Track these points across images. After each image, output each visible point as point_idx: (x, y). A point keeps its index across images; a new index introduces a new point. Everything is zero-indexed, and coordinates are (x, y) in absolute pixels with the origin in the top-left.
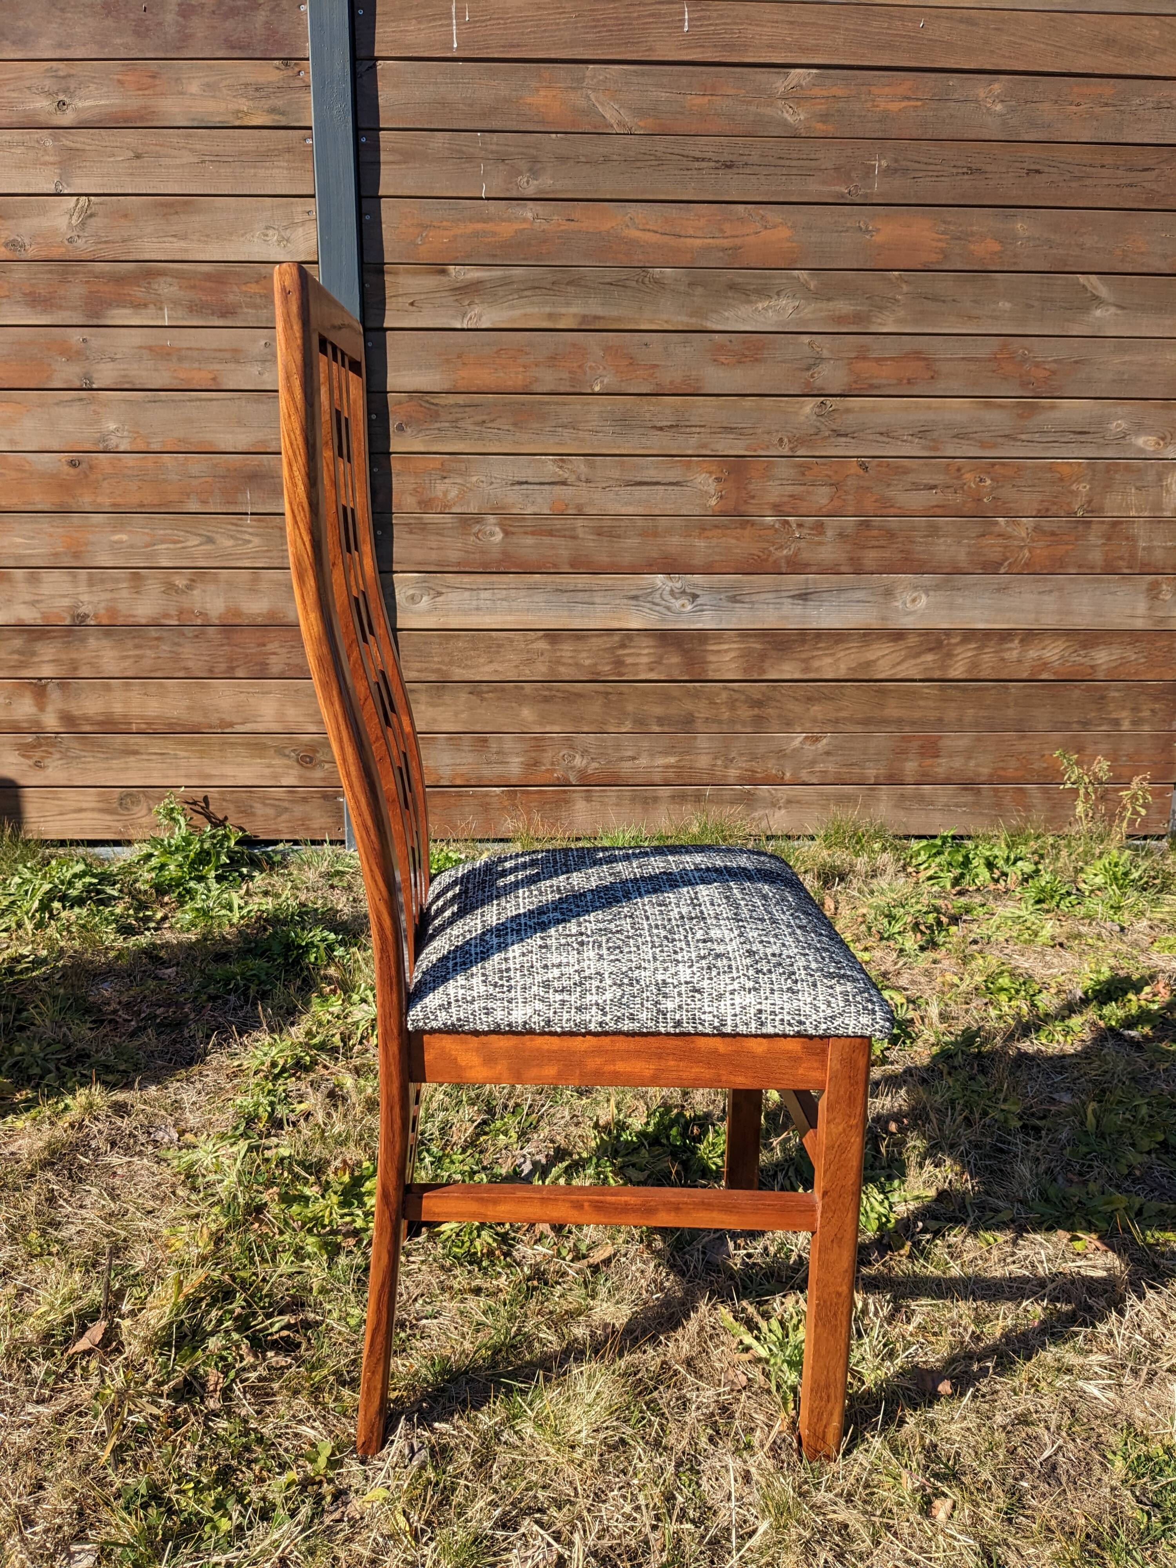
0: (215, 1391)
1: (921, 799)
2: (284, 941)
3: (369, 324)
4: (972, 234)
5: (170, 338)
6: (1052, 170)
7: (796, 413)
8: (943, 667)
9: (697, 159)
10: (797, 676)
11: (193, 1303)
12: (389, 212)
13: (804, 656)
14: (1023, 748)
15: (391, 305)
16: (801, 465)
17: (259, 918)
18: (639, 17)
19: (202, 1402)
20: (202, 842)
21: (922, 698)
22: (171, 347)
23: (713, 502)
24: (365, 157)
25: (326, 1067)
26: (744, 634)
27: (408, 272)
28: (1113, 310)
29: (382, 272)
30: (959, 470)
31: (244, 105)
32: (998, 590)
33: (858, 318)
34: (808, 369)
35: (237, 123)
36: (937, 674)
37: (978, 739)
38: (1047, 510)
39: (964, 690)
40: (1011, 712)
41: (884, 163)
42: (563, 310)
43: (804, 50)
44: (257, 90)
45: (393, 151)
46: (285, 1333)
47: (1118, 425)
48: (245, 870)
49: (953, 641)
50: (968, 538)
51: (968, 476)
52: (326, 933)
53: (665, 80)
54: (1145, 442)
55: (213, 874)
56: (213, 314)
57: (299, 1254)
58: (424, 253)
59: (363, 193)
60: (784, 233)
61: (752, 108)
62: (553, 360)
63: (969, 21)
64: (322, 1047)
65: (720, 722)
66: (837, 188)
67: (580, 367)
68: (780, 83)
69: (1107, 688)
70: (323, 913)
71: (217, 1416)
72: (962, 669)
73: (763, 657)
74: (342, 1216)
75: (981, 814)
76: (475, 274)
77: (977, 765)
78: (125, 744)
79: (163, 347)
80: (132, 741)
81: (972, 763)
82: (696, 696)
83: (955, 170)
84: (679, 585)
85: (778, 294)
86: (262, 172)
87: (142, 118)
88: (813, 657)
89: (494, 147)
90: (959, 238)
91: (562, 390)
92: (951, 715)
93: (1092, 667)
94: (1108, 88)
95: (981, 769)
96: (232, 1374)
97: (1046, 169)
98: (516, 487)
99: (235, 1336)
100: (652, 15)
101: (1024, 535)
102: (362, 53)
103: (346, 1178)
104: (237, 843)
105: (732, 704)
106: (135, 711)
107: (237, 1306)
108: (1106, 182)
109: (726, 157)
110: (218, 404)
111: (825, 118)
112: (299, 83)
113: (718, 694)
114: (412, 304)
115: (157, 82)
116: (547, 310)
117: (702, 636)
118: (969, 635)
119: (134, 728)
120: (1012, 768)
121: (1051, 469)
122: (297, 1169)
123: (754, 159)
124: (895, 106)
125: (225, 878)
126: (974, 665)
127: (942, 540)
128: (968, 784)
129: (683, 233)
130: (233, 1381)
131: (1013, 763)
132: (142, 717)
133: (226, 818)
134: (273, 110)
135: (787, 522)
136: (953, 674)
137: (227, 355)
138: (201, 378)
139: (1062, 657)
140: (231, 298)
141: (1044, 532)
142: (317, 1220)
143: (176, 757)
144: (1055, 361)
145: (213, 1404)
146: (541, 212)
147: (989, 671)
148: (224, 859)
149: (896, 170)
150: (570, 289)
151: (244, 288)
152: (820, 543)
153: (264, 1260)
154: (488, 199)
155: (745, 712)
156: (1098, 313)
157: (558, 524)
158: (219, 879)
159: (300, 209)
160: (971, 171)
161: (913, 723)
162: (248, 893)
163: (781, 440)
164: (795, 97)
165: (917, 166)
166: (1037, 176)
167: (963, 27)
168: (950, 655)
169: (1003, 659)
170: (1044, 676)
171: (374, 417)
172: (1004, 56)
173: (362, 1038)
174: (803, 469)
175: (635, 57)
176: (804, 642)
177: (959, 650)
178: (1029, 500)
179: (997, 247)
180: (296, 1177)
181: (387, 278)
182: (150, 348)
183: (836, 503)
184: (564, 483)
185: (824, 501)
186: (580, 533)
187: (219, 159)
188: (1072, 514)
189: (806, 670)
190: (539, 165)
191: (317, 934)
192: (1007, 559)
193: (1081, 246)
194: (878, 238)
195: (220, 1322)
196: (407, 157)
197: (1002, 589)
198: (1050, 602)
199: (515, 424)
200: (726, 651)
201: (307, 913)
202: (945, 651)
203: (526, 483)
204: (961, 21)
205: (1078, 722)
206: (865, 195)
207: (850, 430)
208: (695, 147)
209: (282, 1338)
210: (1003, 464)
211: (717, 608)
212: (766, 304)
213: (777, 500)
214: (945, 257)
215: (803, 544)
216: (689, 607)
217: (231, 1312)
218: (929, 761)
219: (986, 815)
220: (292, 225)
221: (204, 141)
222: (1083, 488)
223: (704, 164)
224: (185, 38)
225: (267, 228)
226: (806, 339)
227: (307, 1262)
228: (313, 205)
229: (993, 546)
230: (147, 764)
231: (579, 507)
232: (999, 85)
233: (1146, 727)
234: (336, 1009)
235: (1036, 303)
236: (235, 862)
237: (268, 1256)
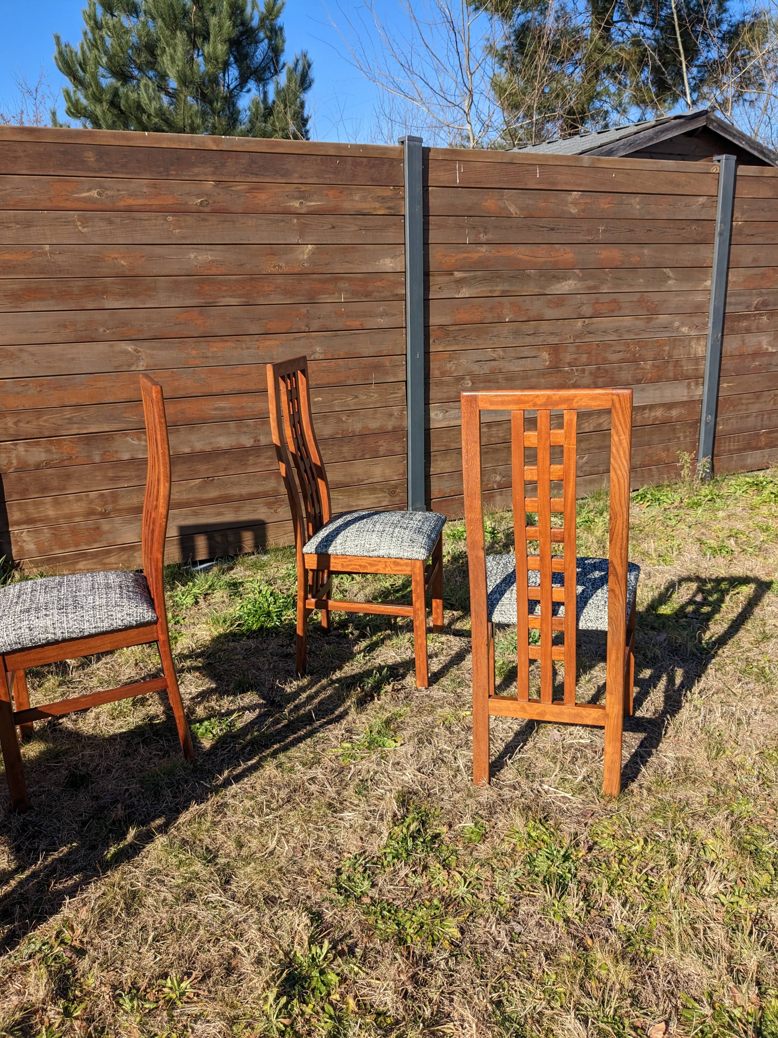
4: (631, 254)
7: (576, 326)
9: (541, 227)
15: (433, 290)
23: (548, 363)
27: (436, 274)
28: (674, 281)
29: (429, 275)
30: (628, 344)
32: (643, 390)
33: (595, 287)
34: (579, 308)
38: (656, 357)
41: (603, 228)
42: (495, 288)
43: (577, 186)
47: (677, 324)
50: (632, 370)
51: (631, 346)
53: (531, 196)
54: (685, 330)
56: (362, 296)
58: (445, 267)
60: (571, 255)
61: (560, 207)
62: (491, 309)
66: (588, 237)
67: (501, 311)
68: (569, 197)
76: (463, 275)
79: (340, 311)
83: (625, 231)
85: (569, 279)
89: (471, 223)
90: (627, 256)
91: (494, 321)
94: (670, 199)
97: (653, 230)
98: (477, 363)
101: (649, 368)
108: (671, 234)
109: (552, 226)
111: (583, 211)
114: (439, 289)
116: (489, 289)
121: (657, 342)
123: (561, 226)
124: (606, 206)
127: (623, 372)
129: (537, 256)
135: (573, 369)
137: (367, 314)
141: (655, 367)
144: (657, 301)
146: (488, 249)
147: (639, 423)
149: (606, 230)
150: (498, 280)
151: (375, 284)
152: (584, 377)
154: (469, 244)
156: (670, 282)
157: (492, 377)
160: (630, 231)
164: (574, 203)
165: (613, 229)
166: (651, 232)
172: (639, 187)
174: (578, 347)
175: (521, 187)
178: (650, 354)
179: (639, 259)
181: (431, 278)
183: (589, 360)
184: (495, 360)
185: (585, 360)
188: (664, 359)
190: (487, 230)
192: (644, 378)
193: (664, 258)
194: (602, 256)
198: (658, 393)
199: (477, 336)
203: (481, 361)
206: (597, 240)
207: (593, 331)
208: (541, 222)
210: (642, 341)
212: (565, 283)
213: (569, 361)
214: (622, 263)
215: (578, 378)
222: (667, 348)
223: (544, 229)
226: (578, 296)
229: (639, 373)
232: (638, 198)
235: (651, 279)
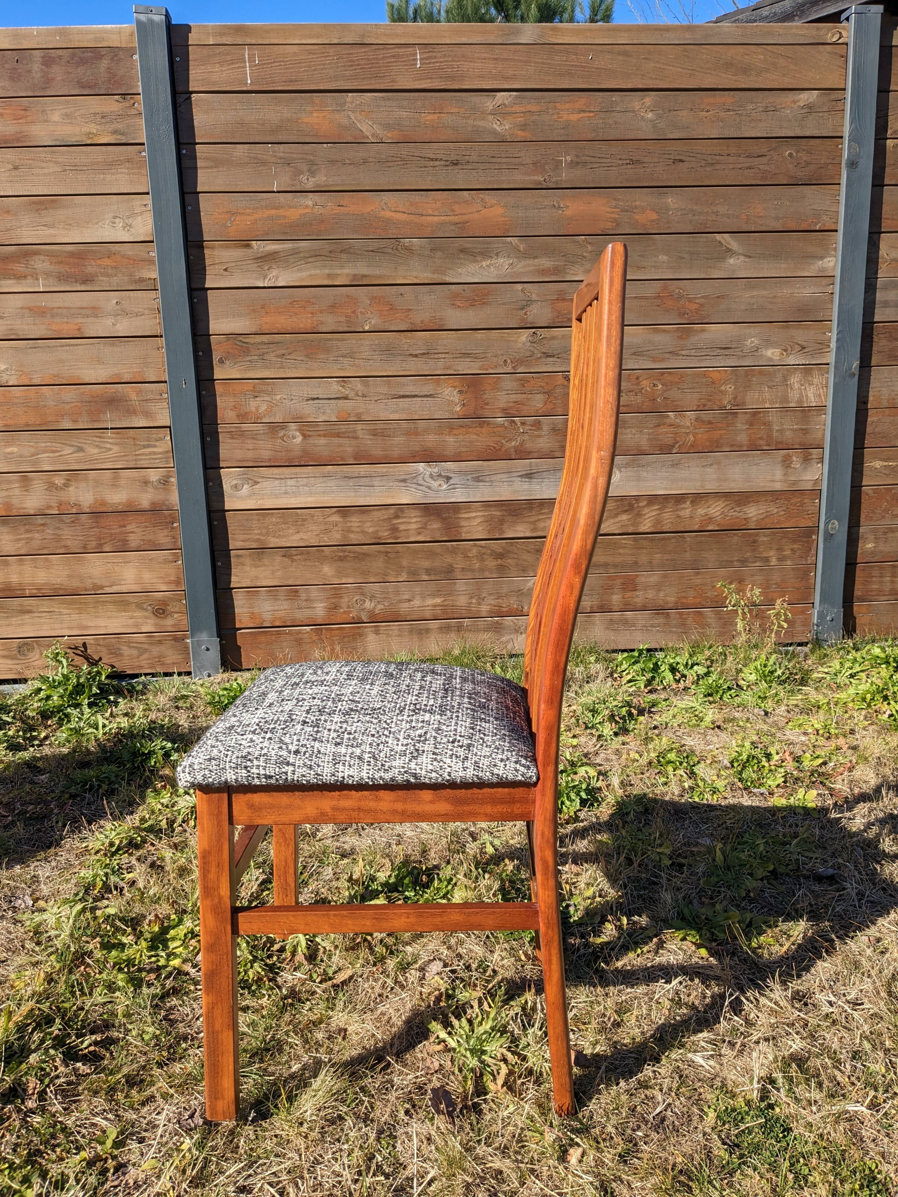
0: (33, 1094)
1: (625, 622)
2: (131, 750)
3: (194, 286)
4: (636, 207)
5: (44, 301)
6: (692, 159)
7: (516, 341)
8: (635, 524)
9: (432, 160)
10: (528, 534)
11: (21, 1028)
12: (206, 204)
13: (532, 519)
14: (698, 581)
15: (210, 271)
16: (521, 380)
17: (117, 734)
18: (383, 58)
19: (23, 1102)
20: (78, 677)
21: (621, 548)
22: (45, 307)
23: (458, 409)
24: (186, 163)
25: (153, 845)
26: (487, 504)
27: (221, 246)
28: (742, 258)
29: (202, 247)
30: (637, 378)
31: (93, 128)
32: (673, 466)
33: (556, 270)
34: (522, 309)
35: (89, 142)
36: (631, 529)
37: (665, 576)
38: (704, 405)
39: (652, 540)
40: (688, 555)
41: (569, 158)
42: (339, 272)
43: (506, 79)
44: (103, 117)
45: (206, 159)
46: (92, 1048)
47: (753, 342)
48: (112, 698)
49: (641, 504)
50: (647, 428)
51: (645, 383)
52: (165, 743)
53: (405, 103)
54: (772, 353)
55: (86, 701)
56: (76, 282)
57: (111, 987)
58: (232, 233)
59: (185, 190)
60: (499, 210)
61: (470, 122)
62: (333, 308)
63: (625, 54)
64: (150, 830)
65: (473, 571)
66: (536, 178)
67: (353, 312)
68: (490, 103)
69: (757, 535)
70: (168, 728)
71: (34, 1113)
72: (649, 525)
73: (502, 521)
74: (150, 957)
75: (671, 632)
76: (272, 247)
77: (666, 596)
78: (21, 605)
79: (39, 307)
80: (26, 603)
81: (662, 594)
82: (453, 552)
83: (620, 162)
84: (436, 470)
85: (497, 255)
86: (108, 177)
87: (18, 140)
88: (539, 520)
89: (282, 155)
90: (627, 211)
91: (341, 330)
92: (643, 559)
93: (745, 519)
94: (728, 98)
95: (669, 599)
96: (47, 1081)
97: (687, 159)
98: (311, 402)
99: (52, 1052)
100: (394, 56)
101: (688, 424)
102: (179, 89)
103: (156, 929)
104: (107, 677)
105: (481, 557)
106: (27, 580)
107: (55, 1029)
108: (731, 166)
109: (453, 157)
110: (81, 348)
111: (524, 127)
112: (134, 112)
113: (470, 550)
114: (226, 270)
115: (28, 113)
116: (327, 271)
117: (455, 507)
118: (653, 499)
119: (27, 593)
120: (691, 597)
121: (705, 375)
122: (119, 923)
123: (474, 158)
124: (574, 117)
125: (96, 705)
126: (658, 521)
127: (628, 430)
128: (660, 610)
129: (424, 213)
130: (48, 1086)
131: (692, 593)
132: (33, 584)
133: (100, 659)
134: (115, 132)
135: (514, 421)
136: (643, 528)
137: (88, 312)
138: (68, 329)
139: (723, 513)
140: (89, 270)
141: (703, 422)
142: (130, 962)
143: (60, 614)
144: (702, 297)
145: (31, 1104)
146: (318, 201)
147: (669, 525)
148: (95, 690)
149: (577, 163)
150: (344, 256)
151: (99, 262)
152: (539, 436)
153: (83, 994)
154: (278, 192)
155: (491, 563)
156: (732, 261)
157: (343, 428)
158: (90, 705)
159: (138, 203)
160: (633, 162)
161: (615, 566)
162: (112, 715)
163: (505, 361)
164: (500, 112)
165: (593, 160)
166: (681, 164)
167: (621, 58)
168: (639, 515)
169: (679, 517)
170: (710, 528)
171: (201, 353)
172: (651, 78)
173: (183, 822)
174: (523, 382)
175: (382, 87)
176: (531, 509)
177: (646, 510)
178: (691, 399)
179: (654, 216)
180: (117, 929)
181: (206, 251)
182: (30, 309)
183: (549, 406)
184: (346, 398)
185: (540, 405)
186: (360, 434)
187: (76, 168)
188: (722, 408)
189: (535, 529)
190: (315, 167)
191: (159, 744)
192: (677, 442)
193: (716, 213)
194: (568, 213)
195: (42, 1041)
196: (217, 163)
197: (675, 465)
198: (711, 472)
199: (307, 356)
200: (474, 518)
201: (154, 728)
202: (635, 512)
203: (318, 399)
204: (619, 53)
205: (738, 561)
206: (557, 182)
207: (555, 352)
208: (430, 151)
209: (90, 1052)
210: (670, 373)
211: (466, 486)
212: (488, 262)
213: (505, 405)
214: (618, 225)
215: (526, 437)
216: (445, 487)
217: (51, 1034)
218: (629, 594)
219: (675, 632)
220: (133, 215)
221: (64, 155)
222: (730, 388)
223: (437, 163)
224: (48, 81)
225: (115, 217)
226: (519, 287)
227: (118, 994)
228: (148, 200)
229: (667, 433)
230: (38, 620)
231: (358, 415)
232: (649, 99)
233: (789, 563)
234: (165, 801)
235: (686, 256)
236: (104, 691)
237: (86, 991)
